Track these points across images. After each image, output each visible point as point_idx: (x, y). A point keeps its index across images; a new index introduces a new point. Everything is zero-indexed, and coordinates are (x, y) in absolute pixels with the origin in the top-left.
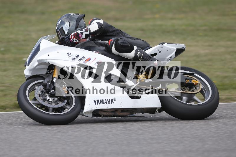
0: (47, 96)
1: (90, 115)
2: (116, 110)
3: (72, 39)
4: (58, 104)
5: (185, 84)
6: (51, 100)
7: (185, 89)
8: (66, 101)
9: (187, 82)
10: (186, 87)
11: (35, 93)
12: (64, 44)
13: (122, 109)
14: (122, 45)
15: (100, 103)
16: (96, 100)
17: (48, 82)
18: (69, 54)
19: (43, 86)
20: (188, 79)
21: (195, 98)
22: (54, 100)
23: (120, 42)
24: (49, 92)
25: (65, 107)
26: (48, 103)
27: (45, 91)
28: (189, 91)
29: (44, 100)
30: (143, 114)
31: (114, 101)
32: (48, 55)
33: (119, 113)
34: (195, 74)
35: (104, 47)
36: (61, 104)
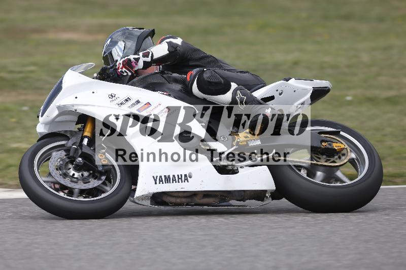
0: (70, 169)
1: (147, 203)
2: (194, 194)
3: (119, 71)
4: (89, 182)
5: (319, 150)
6: (77, 175)
7: (320, 158)
8: (103, 178)
9: (323, 146)
10: (322, 154)
11: (50, 164)
12: (106, 79)
14: (209, 81)
15: (164, 182)
16: (157, 176)
17: (73, 145)
18: (112, 96)
19: (65, 151)
20: (326, 141)
21: (339, 174)
22: (82, 175)
23: (206, 76)
24: (74, 161)
25: (102, 187)
26: (71, 181)
27: (67, 160)
28: (326, 162)
29: (65, 175)
31: (189, 178)
32: (76, 98)
33: (200, 199)
34: (342, 133)
35: (180, 84)
36: (94, 183)
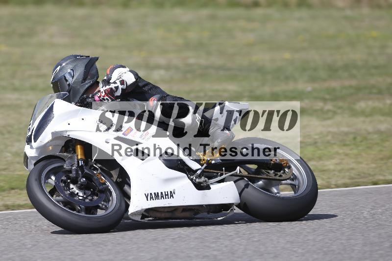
0: (73, 188)
1: (139, 218)
7: (269, 173)
9: (273, 162)
10: (271, 169)
13: (184, 208)
16: (148, 194)
22: (85, 193)
28: (275, 176)
30: (208, 214)
31: (173, 194)
33: (179, 214)
